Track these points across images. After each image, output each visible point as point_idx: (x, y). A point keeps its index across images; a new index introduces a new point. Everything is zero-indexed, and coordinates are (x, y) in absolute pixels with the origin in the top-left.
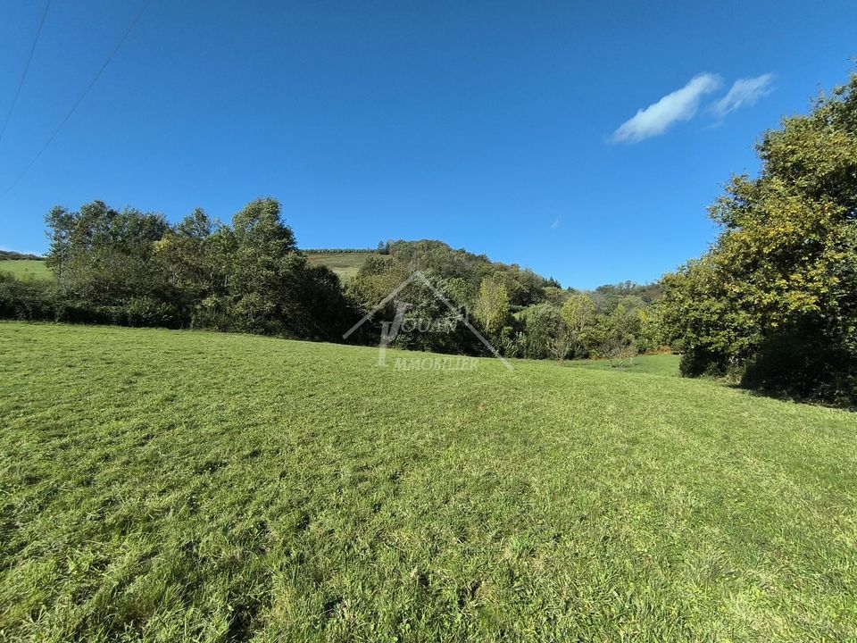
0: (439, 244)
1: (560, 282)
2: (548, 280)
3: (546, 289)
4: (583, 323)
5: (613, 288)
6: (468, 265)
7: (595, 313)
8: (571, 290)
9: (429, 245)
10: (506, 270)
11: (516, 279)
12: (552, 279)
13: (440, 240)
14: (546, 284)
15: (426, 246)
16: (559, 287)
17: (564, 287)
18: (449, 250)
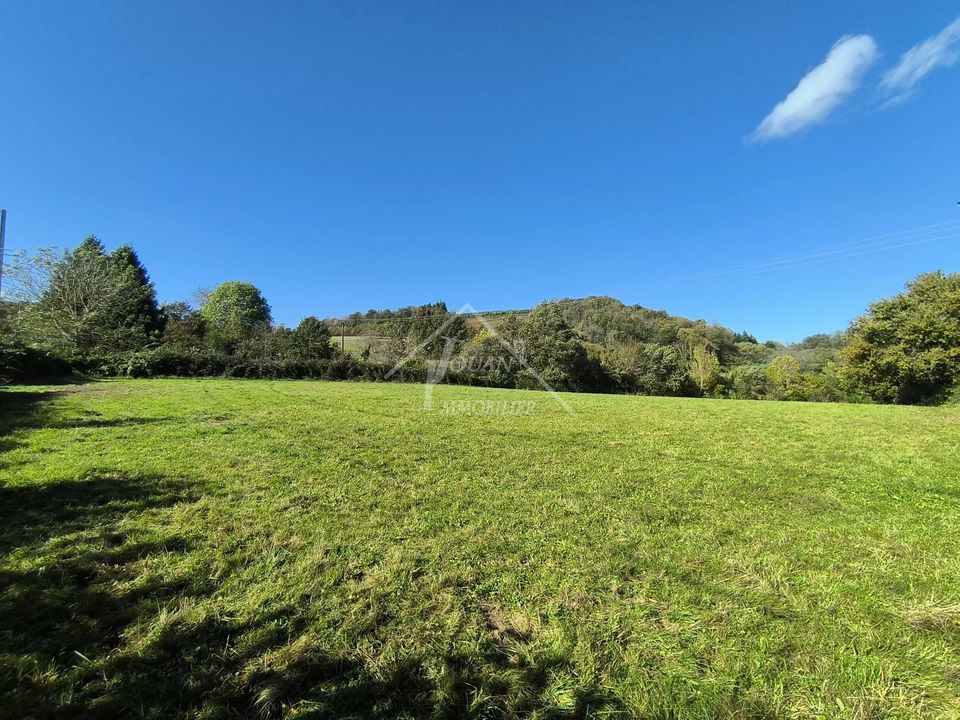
0: (610, 301)
1: (756, 336)
2: (742, 334)
3: (740, 345)
4: (788, 380)
5: (827, 338)
6: (649, 324)
7: (802, 370)
8: (771, 345)
9: (600, 303)
10: (691, 327)
11: (704, 336)
12: (745, 334)
13: (610, 296)
14: (738, 339)
15: (596, 303)
16: (755, 342)
17: (761, 341)
18: (622, 306)
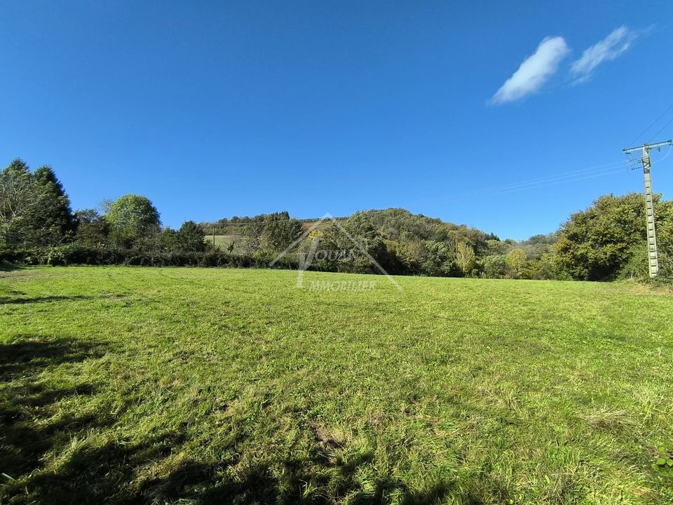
0: (403, 212)
1: (499, 236)
2: (490, 235)
3: (489, 242)
4: (519, 266)
5: (544, 237)
6: (429, 227)
7: (528, 259)
8: (508, 242)
9: (395, 213)
10: (457, 229)
11: (465, 236)
12: (492, 234)
13: (402, 208)
14: (488, 238)
15: (393, 213)
16: (498, 240)
17: (502, 239)
18: (411, 215)
